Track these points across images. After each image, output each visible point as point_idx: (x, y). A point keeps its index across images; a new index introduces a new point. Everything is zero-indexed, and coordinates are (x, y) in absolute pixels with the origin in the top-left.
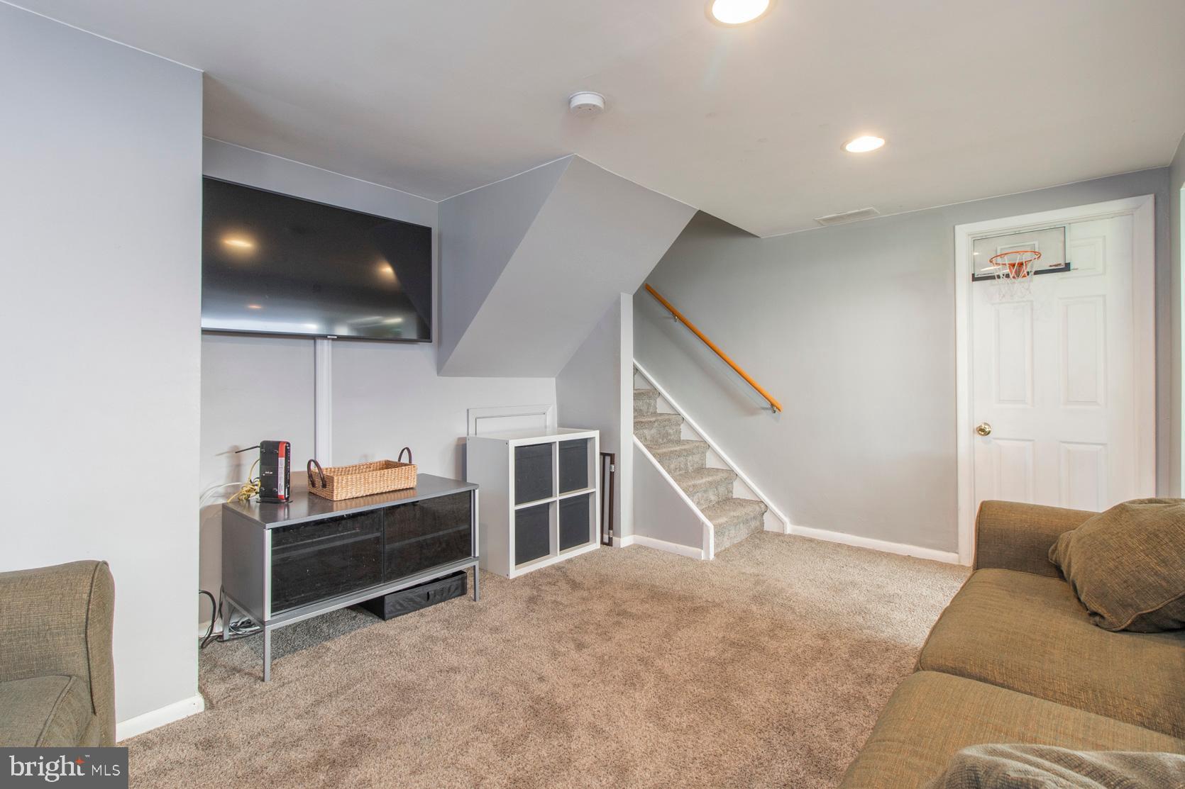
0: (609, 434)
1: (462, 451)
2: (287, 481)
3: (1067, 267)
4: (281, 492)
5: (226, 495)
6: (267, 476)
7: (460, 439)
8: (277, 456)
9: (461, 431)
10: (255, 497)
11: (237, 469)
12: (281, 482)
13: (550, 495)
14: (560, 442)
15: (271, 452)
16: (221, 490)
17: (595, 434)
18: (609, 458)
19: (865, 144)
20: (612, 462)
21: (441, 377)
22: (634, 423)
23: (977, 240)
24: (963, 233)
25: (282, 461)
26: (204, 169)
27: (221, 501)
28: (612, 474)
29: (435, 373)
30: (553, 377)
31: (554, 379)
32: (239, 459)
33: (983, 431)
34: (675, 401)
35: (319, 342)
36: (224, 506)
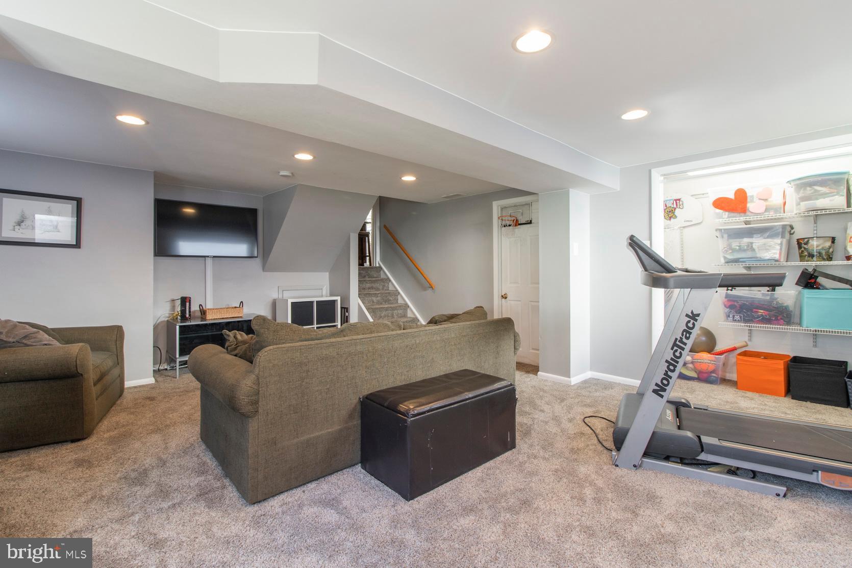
0: (345, 299)
1: (274, 304)
2: (190, 312)
3: (530, 222)
4: (188, 316)
5: (169, 317)
6: (183, 310)
7: (274, 299)
8: (186, 302)
9: (275, 295)
10: (179, 317)
11: (173, 308)
12: (187, 312)
13: (313, 324)
14: (317, 301)
15: (185, 301)
16: (167, 315)
17: (338, 298)
18: (345, 309)
19: (409, 178)
20: (347, 312)
21: (265, 273)
22: (359, 294)
23: (503, 208)
24: (496, 206)
25: (188, 304)
26: (155, 195)
27: (166, 319)
28: (347, 317)
29: (262, 271)
30: (327, 272)
31: (328, 273)
32: (174, 304)
33: (504, 297)
34: (397, 284)
35: (207, 258)
36: (167, 321)
